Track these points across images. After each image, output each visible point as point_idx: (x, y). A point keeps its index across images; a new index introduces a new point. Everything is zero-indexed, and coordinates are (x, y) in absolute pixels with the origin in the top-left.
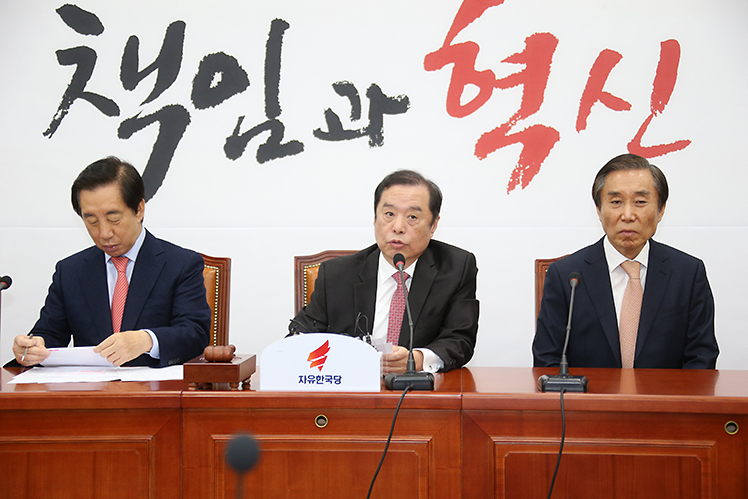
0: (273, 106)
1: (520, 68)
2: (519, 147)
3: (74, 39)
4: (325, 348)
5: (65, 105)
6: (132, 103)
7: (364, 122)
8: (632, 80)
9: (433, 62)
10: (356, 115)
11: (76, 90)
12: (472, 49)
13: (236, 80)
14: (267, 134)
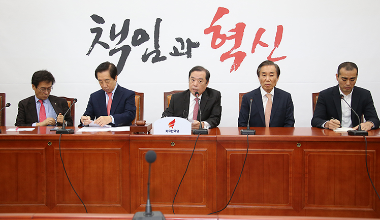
0: (157, 45)
1: (234, 33)
2: (234, 58)
3: (96, 25)
4: (174, 121)
5: (93, 46)
6: (113, 45)
7: (185, 50)
8: (269, 37)
9: (207, 32)
10: (183, 48)
11: (96, 41)
12: (219, 27)
13: (145, 37)
14: (155, 54)
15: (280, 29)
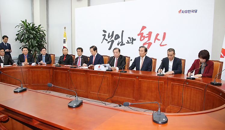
0: (122, 40)
1: (148, 35)
2: (148, 44)
3: (104, 33)
5: (103, 40)
6: (109, 40)
7: (131, 42)
8: (160, 37)
9: (138, 35)
10: (130, 41)
11: (104, 39)
12: (143, 33)
13: (119, 37)
14: (121, 43)
15: (165, 34)
